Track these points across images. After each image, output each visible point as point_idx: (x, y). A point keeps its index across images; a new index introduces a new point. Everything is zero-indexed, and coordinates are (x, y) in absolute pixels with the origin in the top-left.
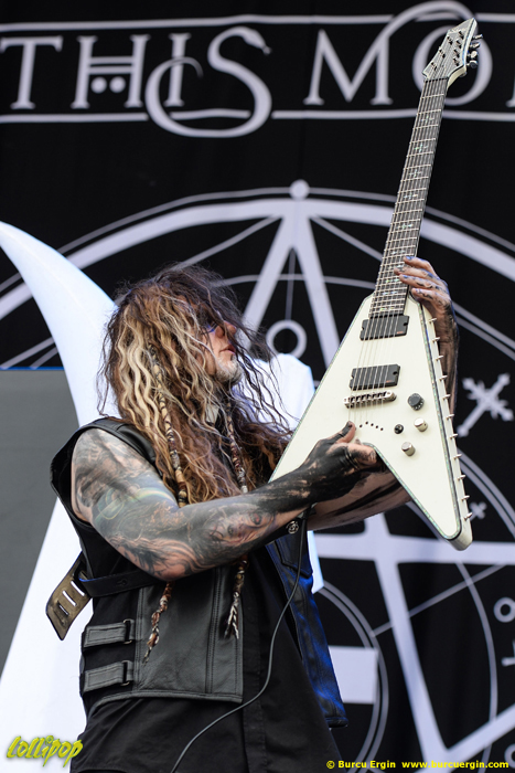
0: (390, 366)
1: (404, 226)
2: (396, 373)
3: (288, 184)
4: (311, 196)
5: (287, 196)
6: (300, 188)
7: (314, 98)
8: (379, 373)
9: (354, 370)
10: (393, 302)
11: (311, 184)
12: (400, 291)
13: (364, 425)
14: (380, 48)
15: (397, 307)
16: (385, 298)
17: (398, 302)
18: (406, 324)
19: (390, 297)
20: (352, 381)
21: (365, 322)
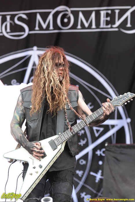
1: (75, 129)
3: (32, 47)
4: (38, 50)
5: (32, 50)
6: (35, 48)
7: (37, 28)
10: (58, 142)
11: (38, 47)
12: (61, 141)
13: (32, 159)
14: (50, 17)
18: (55, 149)
21: (52, 140)
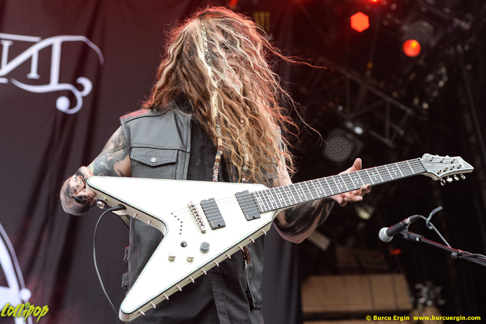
0: (223, 221)
1: (318, 188)
2: (220, 227)
8: (217, 215)
9: (213, 199)
10: (265, 204)
12: (274, 205)
13: (180, 221)
15: (263, 208)
16: (266, 197)
17: (267, 207)
18: (254, 218)
19: (268, 200)
20: (205, 201)
21: (247, 191)
